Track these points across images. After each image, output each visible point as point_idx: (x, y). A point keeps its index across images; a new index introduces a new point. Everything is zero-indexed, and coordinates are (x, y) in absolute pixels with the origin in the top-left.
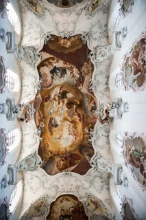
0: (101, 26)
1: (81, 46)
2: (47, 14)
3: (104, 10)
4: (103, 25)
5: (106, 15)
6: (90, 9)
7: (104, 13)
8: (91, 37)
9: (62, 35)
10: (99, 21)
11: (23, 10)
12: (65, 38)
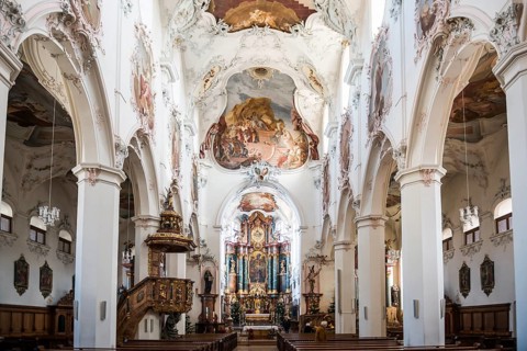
0: (193, 48)
1: (228, 14)
2: (294, 62)
3: (193, 75)
4: (188, 50)
5: (188, 67)
6: (216, 70)
7: (192, 70)
8: (210, 29)
9: (267, 30)
10: (199, 55)
11: (332, 78)
12: (262, 26)
